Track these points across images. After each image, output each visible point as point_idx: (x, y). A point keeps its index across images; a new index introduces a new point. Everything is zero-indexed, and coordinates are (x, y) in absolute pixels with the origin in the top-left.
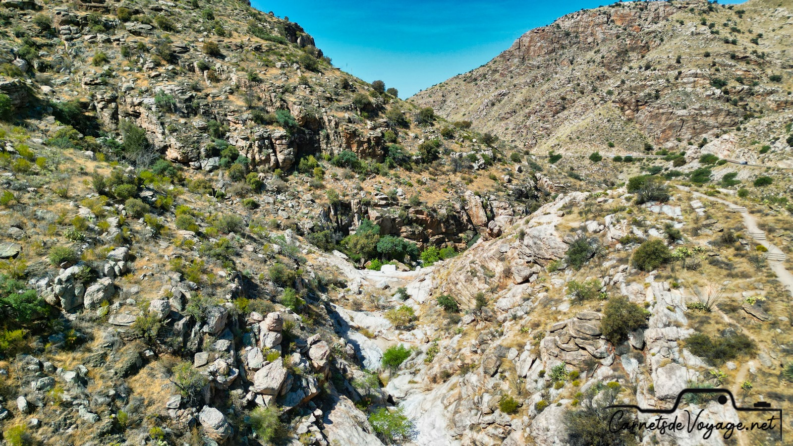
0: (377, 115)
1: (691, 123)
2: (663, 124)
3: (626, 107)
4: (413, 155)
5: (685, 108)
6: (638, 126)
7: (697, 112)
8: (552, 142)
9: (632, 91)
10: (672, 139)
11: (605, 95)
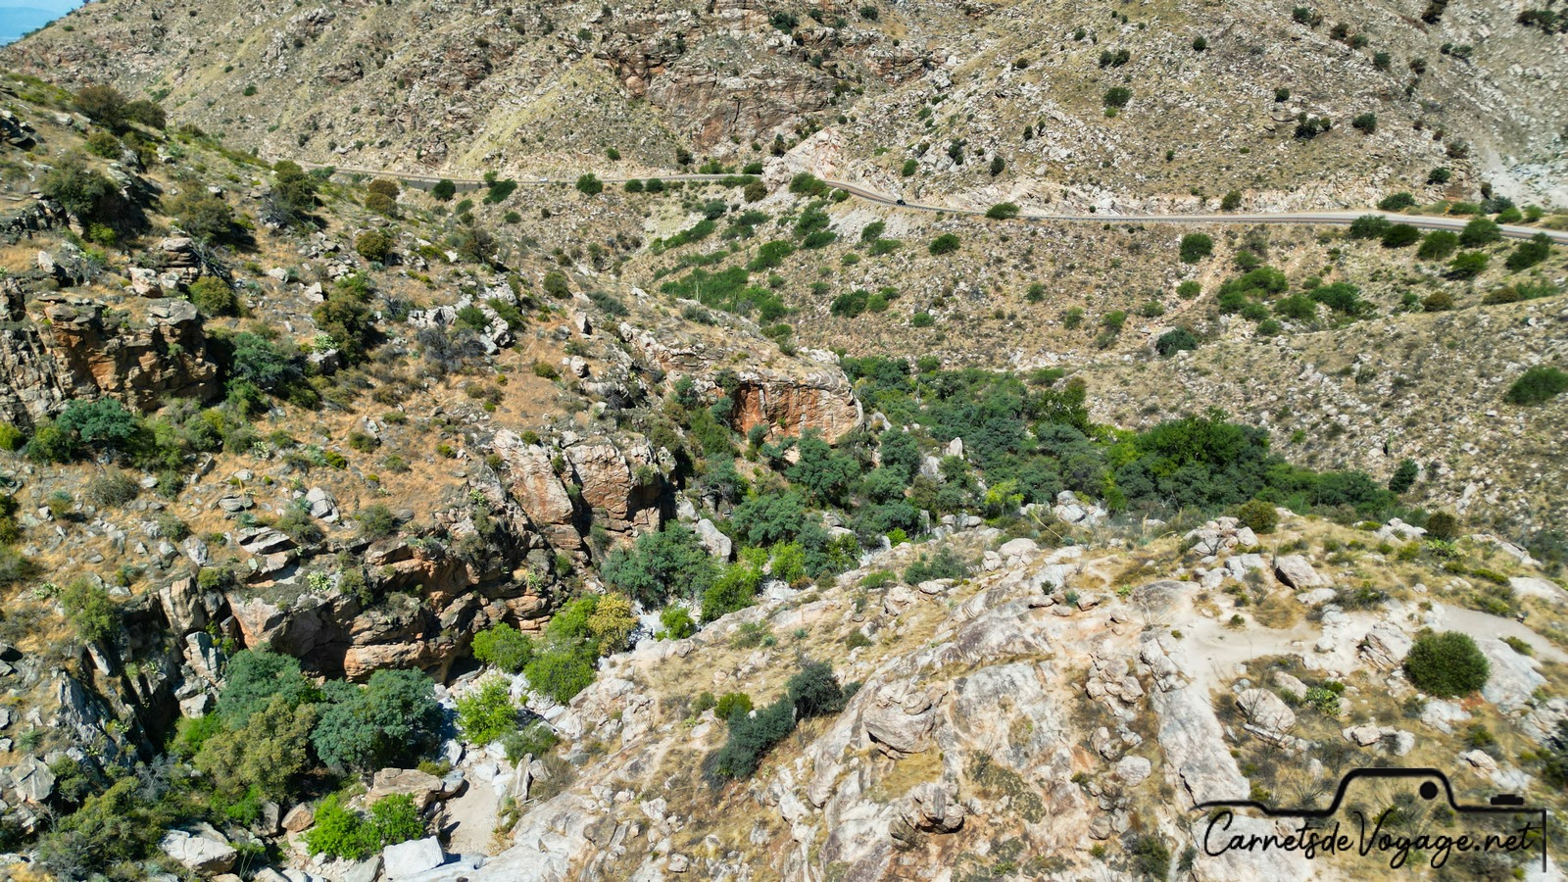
0: (145, 227)
1: (751, 106)
2: (703, 107)
3: (626, 70)
4: (309, 351)
5: (736, 74)
6: (655, 110)
7: (759, 82)
8: (481, 148)
9: (632, 32)
10: (724, 139)
11: (576, 40)
